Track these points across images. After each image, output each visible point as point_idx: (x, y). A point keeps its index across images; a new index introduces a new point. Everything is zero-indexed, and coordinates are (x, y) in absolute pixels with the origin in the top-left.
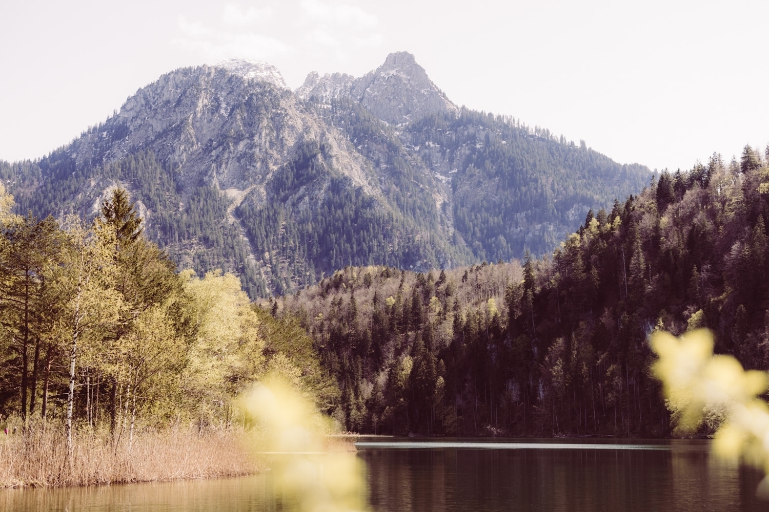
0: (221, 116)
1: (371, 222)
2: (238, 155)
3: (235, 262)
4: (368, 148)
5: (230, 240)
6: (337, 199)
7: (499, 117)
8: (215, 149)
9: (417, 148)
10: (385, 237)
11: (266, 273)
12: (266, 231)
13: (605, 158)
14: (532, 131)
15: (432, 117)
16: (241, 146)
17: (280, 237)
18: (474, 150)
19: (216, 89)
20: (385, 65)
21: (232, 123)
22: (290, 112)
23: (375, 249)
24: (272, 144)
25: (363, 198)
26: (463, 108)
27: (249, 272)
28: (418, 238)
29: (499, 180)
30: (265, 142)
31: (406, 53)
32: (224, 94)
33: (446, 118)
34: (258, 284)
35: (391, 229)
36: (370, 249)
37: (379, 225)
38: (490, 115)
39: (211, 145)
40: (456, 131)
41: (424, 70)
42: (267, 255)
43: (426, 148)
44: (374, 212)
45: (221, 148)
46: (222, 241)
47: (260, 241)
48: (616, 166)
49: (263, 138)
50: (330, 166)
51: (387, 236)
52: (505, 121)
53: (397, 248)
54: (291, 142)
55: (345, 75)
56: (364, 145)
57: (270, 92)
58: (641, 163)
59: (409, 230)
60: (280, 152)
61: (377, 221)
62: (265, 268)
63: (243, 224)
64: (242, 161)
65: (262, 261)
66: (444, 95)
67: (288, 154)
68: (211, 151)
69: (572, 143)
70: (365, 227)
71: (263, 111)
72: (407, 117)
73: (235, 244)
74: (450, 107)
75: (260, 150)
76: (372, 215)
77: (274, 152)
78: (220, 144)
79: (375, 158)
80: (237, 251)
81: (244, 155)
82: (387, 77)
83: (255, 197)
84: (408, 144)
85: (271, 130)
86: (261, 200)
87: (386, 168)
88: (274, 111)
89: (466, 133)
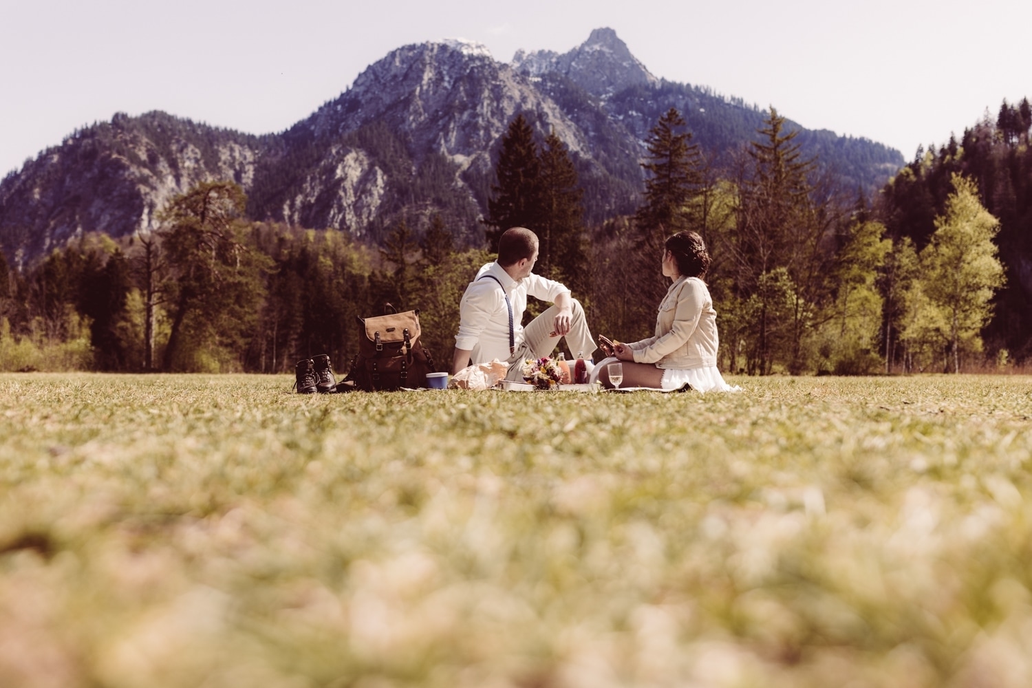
0: (445, 88)
1: (589, 184)
2: (463, 124)
3: (467, 221)
4: (577, 117)
5: (461, 202)
7: (697, 88)
8: (441, 118)
9: (621, 117)
10: (602, 197)
13: (795, 124)
14: (727, 99)
15: (634, 87)
16: (465, 116)
19: (439, 63)
20: (589, 40)
21: (456, 95)
22: (507, 83)
23: (594, 208)
24: (493, 114)
25: (581, 162)
26: (663, 79)
28: (632, 197)
30: (487, 112)
31: (608, 29)
32: (446, 67)
33: (647, 88)
35: (608, 190)
36: (589, 208)
37: (596, 186)
38: (688, 85)
39: (437, 115)
40: (657, 101)
41: (624, 44)
43: (630, 116)
46: (454, 203)
48: (807, 132)
49: (485, 108)
50: (547, 131)
51: (605, 196)
52: (703, 91)
53: (613, 207)
54: (510, 111)
55: (550, 52)
56: (573, 114)
57: (489, 65)
58: (829, 128)
59: (624, 190)
60: (501, 121)
61: (595, 182)
63: (471, 187)
64: (467, 129)
66: (645, 67)
67: (508, 122)
68: (438, 121)
69: (764, 111)
71: (484, 83)
72: (610, 89)
73: (466, 205)
74: (650, 79)
75: (483, 119)
76: (590, 177)
77: (495, 121)
78: (446, 114)
79: (584, 126)
80: (469, 212)
81: (468, 124)
82: (591, 51)
83: (480, 162)
84: (613, 113)
85: (492, 101)
86: (486, 165)
87: (595, 136)
88: (493, 82)
89: (666, 102)
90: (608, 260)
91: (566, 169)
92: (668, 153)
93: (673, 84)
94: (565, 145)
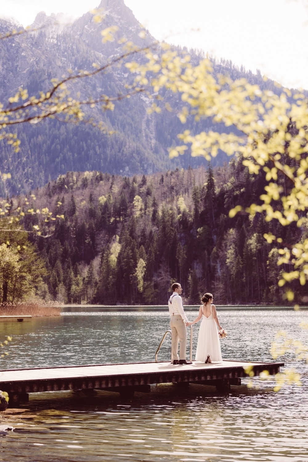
1: (89, 135)
7: (192, 50)
9: (126, 75)
14: (218, 61)
20: (100, 6)
22: (22, 45)
26: (163, 42)
37: (95, 137)
38: (185, 48)
43: (133, 75)
44: (91, 127)
52: (197, 54)
54: (23, 70)
57: (6, 28)
60: (16, 78)
61: (94, 134)
66: (148, 32)
67: (21, 79)
69: (250, 72)
72: (118, 50)
74: (153, 41)
79: (93, 83)
82: (101, 16)
84: (119, 72)
85: (8, 60)
87: (101, 92)
88: (10, 44)
93: (172, 47)
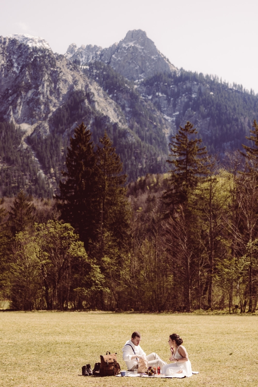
0: (14, 72)
1: (126, 148)
2: (28, 100)
3: (30, 175)
4: (116, 96)
5: (25, 160)
6: (100, 131)
7: (207, 76)
8: (11, 95)
9: (150, 97)
10: (136, 158)
11: (53, 183)
12: (50, 154)
14: (231, 86)
15: (160, 75)
16: (30, 94)
17: (61, 158)
18: (190, 99)
19: (10, 54)
20: (125, 38)
21: (23, 77)
22: (63, 70)
23: (130, 166)
24: (51, 93)
25: (119, 131)
26: (182, 69)
27: (40, 182)
28: (159, 159)
29: (210, 120)
30: (47, 91)
31: (140, 31)
32: (15, 57)
33: (170, 76)
34: (47, 191)
35: (140, 153)
36: (126, 166)
37: (131, 150)
38: (201, 74)
39: (8, 93)
40: (177, 85)
41: (153, 43)
42: (52, 170)
43: (157, 97)
44: (127, 141)
45: (15, 95)
46: (20, 161)
47: (46, 161)
49: (45, 88)
50: (94, 107)
51: (138, 157)
52: (212, 79)
53: (145, 166)
54: (64, 91)
55: (95, 46)
56: (114, 94)
57: (48, 55)
59: (153, 153)
60: (58, 98)
61: (130, 147)
62: (51, 180)
63: (34, 148)
64: (31, 104)
65: (49, 175)
66: (168, 60)
67: (63, 99)
68: (9, 97)
70: (121, 151)
71: (45, 69)
72: (142, 75)
73: (29, 162)
74: (172, 69)
75: (43, 96)
76: (126, 142)
77: (53, 98)
78: (14, 92)
79: (122, 103)
80: (31, 168)
81: (32, 100)
82: (127, 47)
83: (41, 130)
84: (144, 94)
85: (51, 83)
86: (45, 132)
87: (130, 111)
88: (52, 69)
89: (185, 87)
90: (140, 208)
91: (114, 161)
92: (185, 153)
93: (190, 73)
94: (106, 118)
